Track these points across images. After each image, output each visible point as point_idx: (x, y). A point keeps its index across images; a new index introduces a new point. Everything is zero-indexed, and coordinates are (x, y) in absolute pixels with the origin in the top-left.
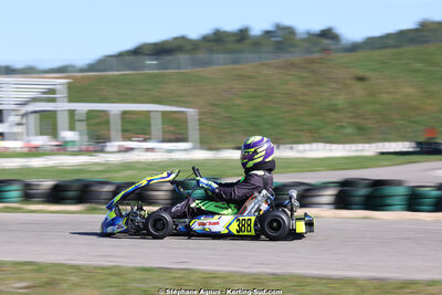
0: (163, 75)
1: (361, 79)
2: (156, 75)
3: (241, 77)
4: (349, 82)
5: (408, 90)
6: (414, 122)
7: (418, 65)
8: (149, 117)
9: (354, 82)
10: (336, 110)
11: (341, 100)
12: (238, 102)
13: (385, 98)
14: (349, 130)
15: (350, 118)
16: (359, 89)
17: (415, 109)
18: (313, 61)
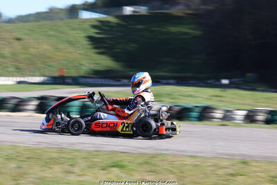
1: (18, 39)
4: (11, 40)
5: (46, 47)
6: (49, 66)
7: (52, 33)
9: (14, 41)
10: (3, 57)
11: (6, 51)
13: (32, 51)
14: (12, 69)
15: (12, 62)
16: (17, 43)
17: (50, 58)
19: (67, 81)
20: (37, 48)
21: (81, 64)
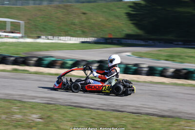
0: (11, 8)
1: (84, 14)
2: (8, 7)
3: (40, 10)
4: (80, 14)
5: (101, 19)
6: (103, 31)
7: (105, 10)
8: (6, 23)
9: (82, 15)
10: (74, 25)
11: (76, 21)
12: (38, 19)
13: (93, 21)
14: (79, 32)
15: (80, 28)
16: (83, 17)
17: (104, 25)
18: (67, 6)
19: (114, 41)
20: (96, 19)
21: (123, 30)
